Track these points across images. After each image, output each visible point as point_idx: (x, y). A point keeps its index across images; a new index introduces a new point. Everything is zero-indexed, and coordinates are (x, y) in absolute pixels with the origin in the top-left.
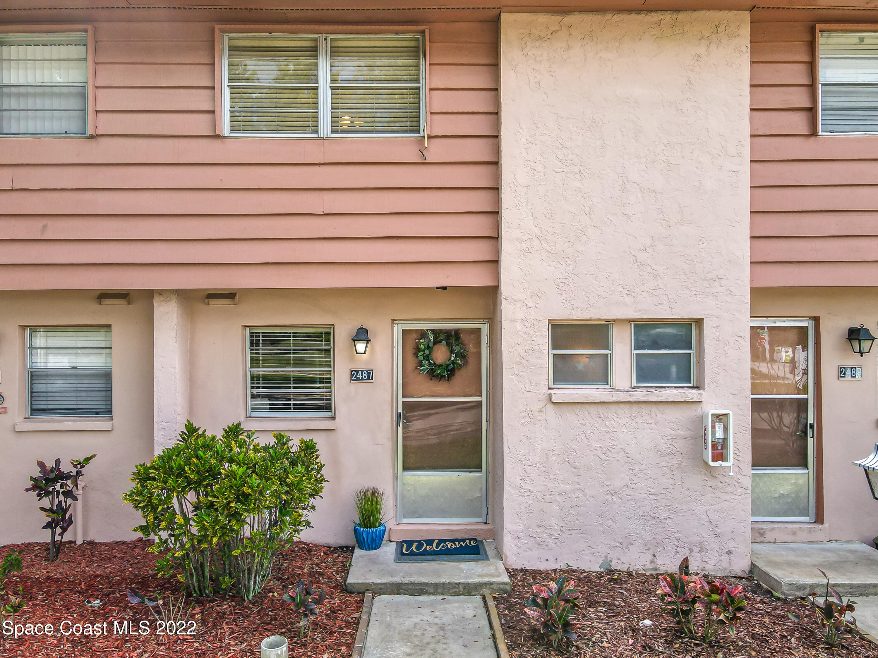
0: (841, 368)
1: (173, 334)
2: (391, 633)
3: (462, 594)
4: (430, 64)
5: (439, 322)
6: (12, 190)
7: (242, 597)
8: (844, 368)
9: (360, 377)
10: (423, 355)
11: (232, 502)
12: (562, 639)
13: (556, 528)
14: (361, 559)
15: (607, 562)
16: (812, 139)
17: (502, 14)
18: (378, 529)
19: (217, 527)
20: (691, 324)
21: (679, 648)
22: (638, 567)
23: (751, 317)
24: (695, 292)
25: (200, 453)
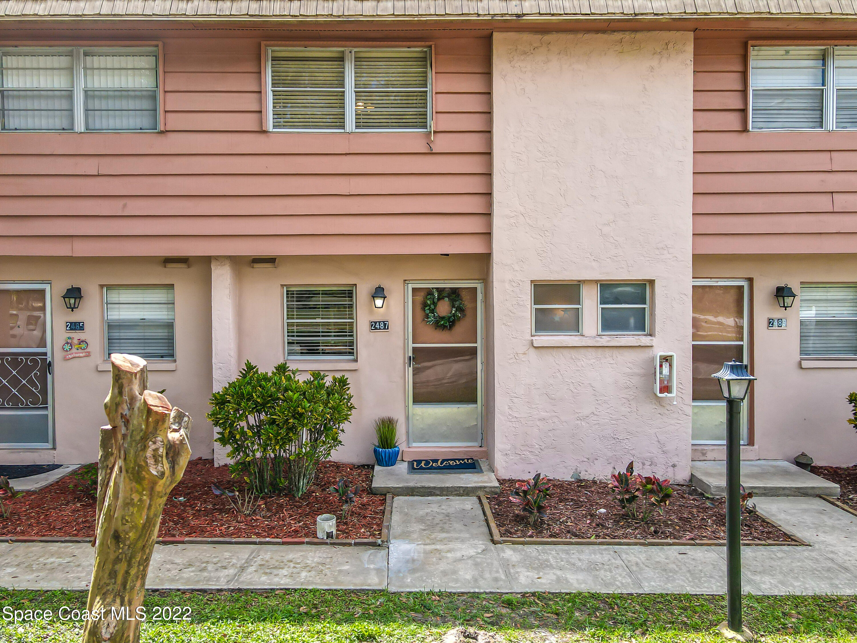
0: (770, 319)
1: (227, 292)
2: (409, 518)
3: (462, 496)
4: (436, 73)
5: (442, 281)
6: (98, 175)
7: (293, 495)
8: (772, 319)
9: (378, 327)
10: (429, 309)
11: (290, 419)
12: (537, 520)
13: (537, 447)
14: (380, 472)
15: (577, 473)
16: (745, 134)
17: (494, 33)
18: (393, 449)
19: (279, 438)
20: (646, 284)
21: (623, 525)
22: (601, 477)
23: (693, 278)
24: (648, 259)
25: (264, 383)
